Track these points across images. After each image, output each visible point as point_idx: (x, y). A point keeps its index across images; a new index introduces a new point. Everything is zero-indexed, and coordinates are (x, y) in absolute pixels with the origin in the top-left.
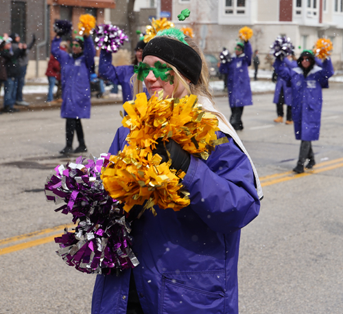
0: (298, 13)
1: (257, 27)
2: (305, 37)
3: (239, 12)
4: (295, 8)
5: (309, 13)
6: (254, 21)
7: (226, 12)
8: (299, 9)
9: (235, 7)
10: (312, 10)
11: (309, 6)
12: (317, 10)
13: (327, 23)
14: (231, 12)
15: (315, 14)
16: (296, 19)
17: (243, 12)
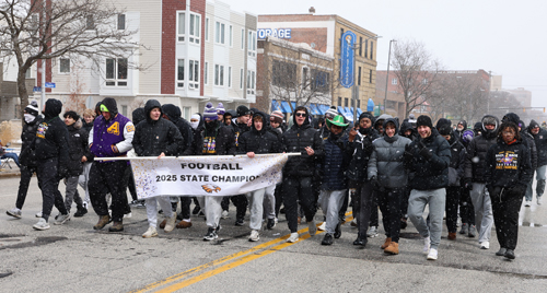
0: (181, 85)
1: (139, 98)
2: (187, 108)
3: (120, 84)
4: (177, 81)
5: (191, 85)
6: (136, 93)
7: (107, 84)
8: (181, 81)
9: (117, 80)
10: (193, 82)
11: (191, 79)
12: (198, 83)
13: (208, 95)
14: (113, 84)
15: (196, 86)
16: (178, 91)
17: (125, 84)
